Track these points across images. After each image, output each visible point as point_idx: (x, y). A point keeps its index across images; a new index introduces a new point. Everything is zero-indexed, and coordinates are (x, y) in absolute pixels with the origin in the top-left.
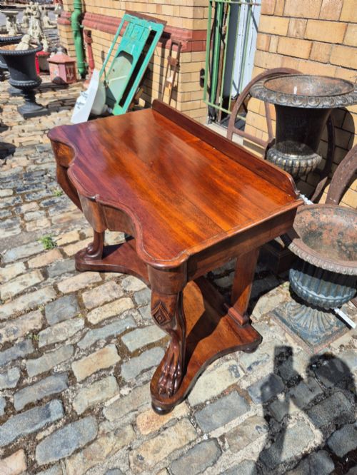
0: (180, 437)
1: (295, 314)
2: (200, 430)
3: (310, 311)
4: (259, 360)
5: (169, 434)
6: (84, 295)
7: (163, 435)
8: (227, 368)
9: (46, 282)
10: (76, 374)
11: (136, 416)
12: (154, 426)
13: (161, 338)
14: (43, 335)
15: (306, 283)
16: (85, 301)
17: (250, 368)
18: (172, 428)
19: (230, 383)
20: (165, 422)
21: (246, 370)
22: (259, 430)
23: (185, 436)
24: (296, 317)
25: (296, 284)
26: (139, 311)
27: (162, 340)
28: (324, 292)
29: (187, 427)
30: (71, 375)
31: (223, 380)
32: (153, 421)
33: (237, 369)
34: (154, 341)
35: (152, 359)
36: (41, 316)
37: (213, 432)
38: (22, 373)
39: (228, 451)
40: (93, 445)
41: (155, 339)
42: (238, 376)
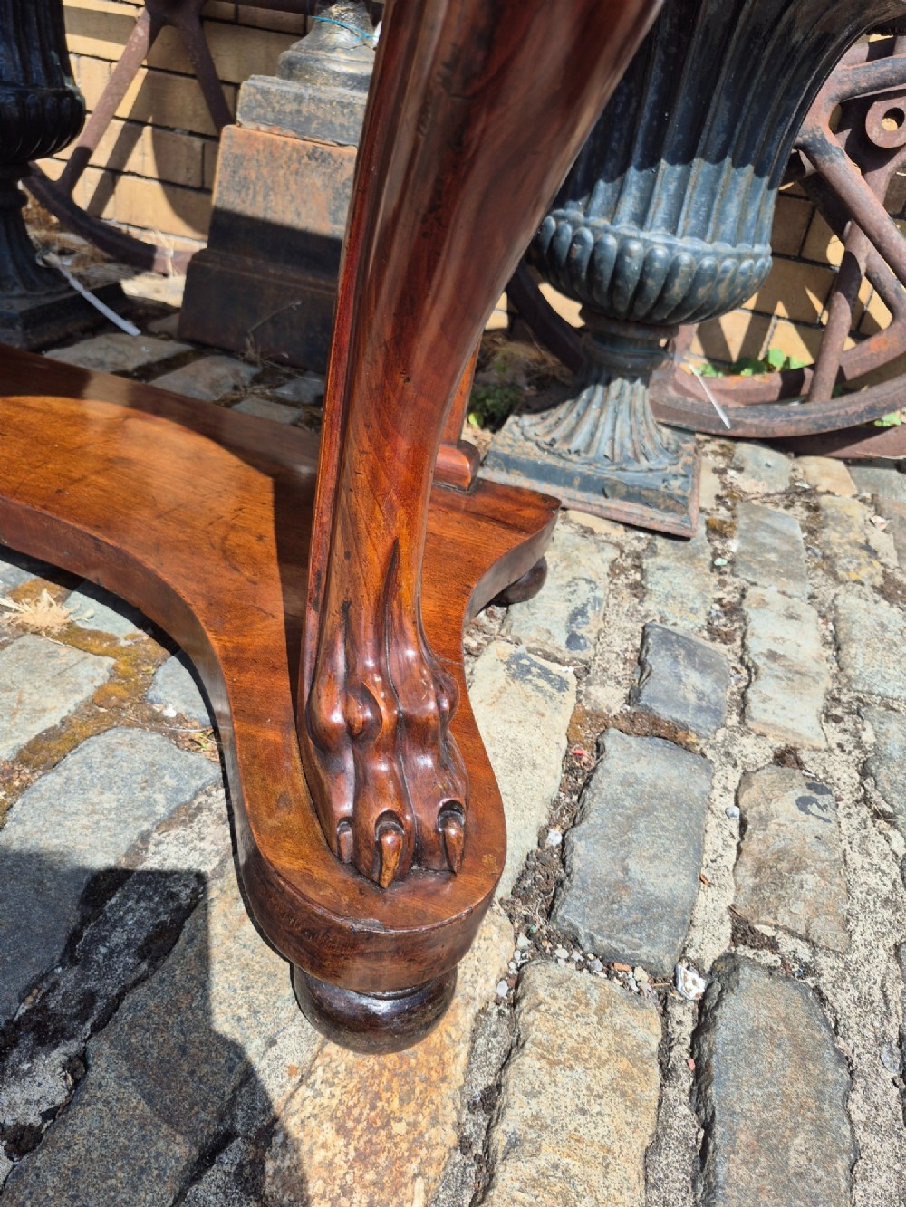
0: (606, 1076)
1: (569, 437)
2: (640, 973)
3: (619, 396)
4: (579, 604)
5: (541, 1106)
7: (514, 1143)
8: (501, 673)
12: (418, 1141)
13: (89, 690)
15: (660, 210)
17: (573, 640)
18: (528, 1061)
19: (562, 720)
20: (456, 1070)
21: (566, 654)
22: (813, 808)
23: (620, 1051)
24: (579, 441)
25: (611, 242)
27: (101, 696)
28: (728, 226)
29: (581, 999)
31: (535, 719)
32: (388, 1120)
33: (535, 665)
34: (52, 720)
35: (109, 800)
37: (696, 935)
39: (825, 962)
41: (57, 708)
42: (562, 685)
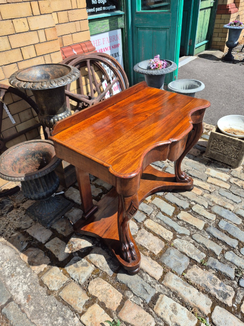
6: (157, 252)
9: (161, 291)
10: (203, 225)
11: (199, 195)
14: (199, 258)
16: (161, 249)
26: (151, 214)
30: (205, 227)
36: (189, 271)
38: (224, 252)
40: (220, 204)
